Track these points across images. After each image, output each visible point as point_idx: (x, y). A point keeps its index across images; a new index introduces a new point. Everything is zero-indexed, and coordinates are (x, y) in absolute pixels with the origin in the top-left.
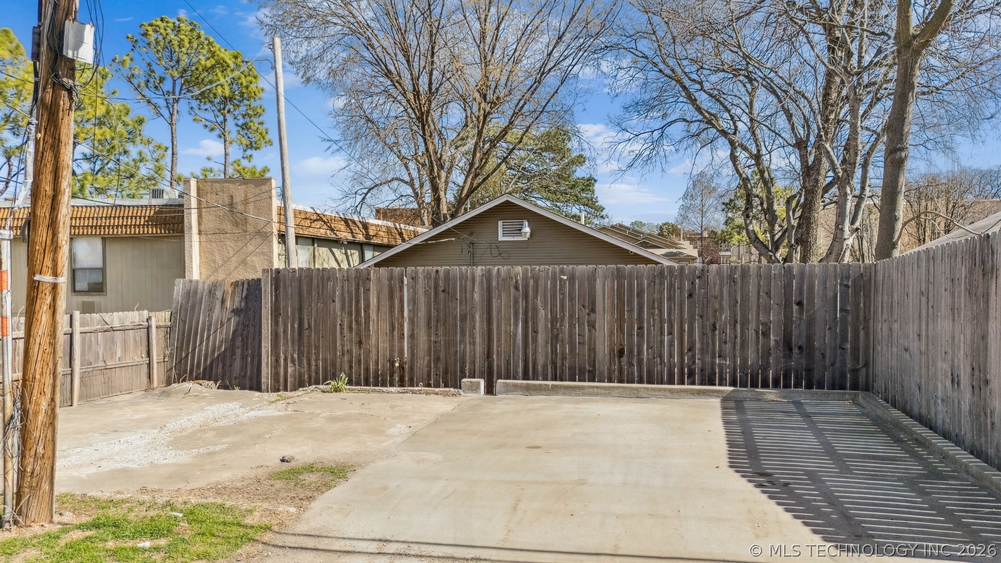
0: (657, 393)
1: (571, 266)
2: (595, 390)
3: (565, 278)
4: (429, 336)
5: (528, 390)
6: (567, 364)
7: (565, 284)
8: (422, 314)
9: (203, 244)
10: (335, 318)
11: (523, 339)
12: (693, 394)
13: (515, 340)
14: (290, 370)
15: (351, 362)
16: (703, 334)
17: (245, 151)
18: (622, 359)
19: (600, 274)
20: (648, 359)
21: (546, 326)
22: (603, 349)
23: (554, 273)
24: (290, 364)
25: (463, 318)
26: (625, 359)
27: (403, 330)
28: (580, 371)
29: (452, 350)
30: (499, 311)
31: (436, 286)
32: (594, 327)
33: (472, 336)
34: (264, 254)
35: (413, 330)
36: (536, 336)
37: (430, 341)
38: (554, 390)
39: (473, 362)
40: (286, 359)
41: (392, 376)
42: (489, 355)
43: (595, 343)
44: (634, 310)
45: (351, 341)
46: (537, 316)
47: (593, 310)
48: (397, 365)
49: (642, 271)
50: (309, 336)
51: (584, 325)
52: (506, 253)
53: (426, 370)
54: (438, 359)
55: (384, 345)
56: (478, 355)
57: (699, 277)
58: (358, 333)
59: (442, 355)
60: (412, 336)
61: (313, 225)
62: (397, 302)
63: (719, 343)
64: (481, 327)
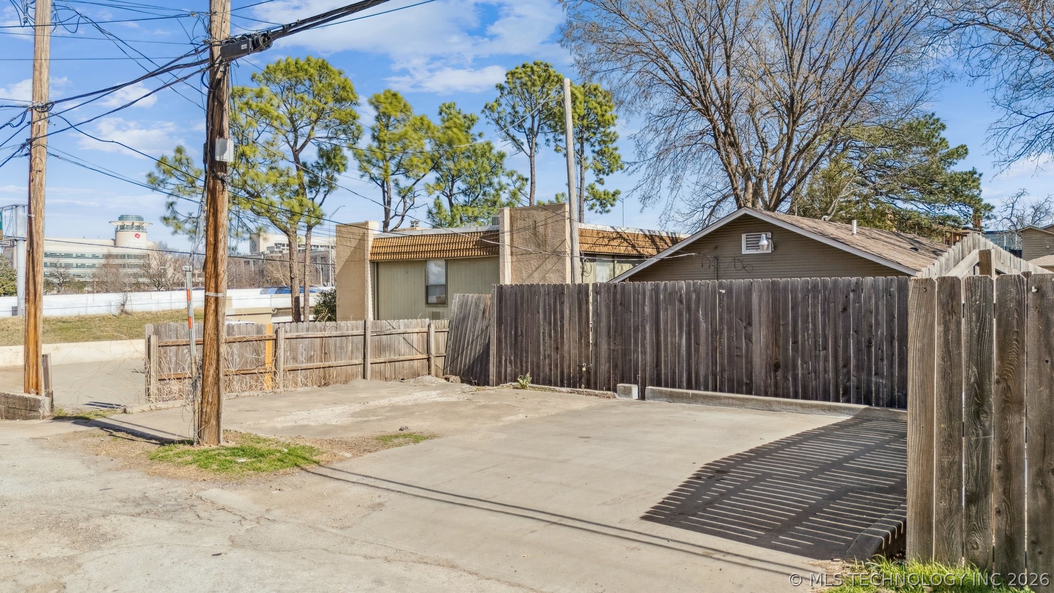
0: (788, 407)
1: (729, 280)
2: (731, 401)
3: (724, 291)
4: (609, 344)
5: (672, 397)
6: (726, 375)
7: (723, 297)
8: (604, 324)
9: (514, 264)
10: (539, 327)
11: (686, 350)
12: (824, 410)
13: (679, 351)
14: (509, 370)
15: (550, 365)
16: (858, 350)
17: (598, 175)
18: (777, 373)
19: (756, 288)
20: (803, 374)
21: (707, 339)
22: (759, 361)
23: (714, 287)
24: (508, 365)
25: (636, 330)
26: (780, 373)
27: (588, 338)
28: (738, 383)
29: (628, 358)
30: (666, 323)
31: (615, 300)
32: (751, 341)
33: (643, 346)
34: (559, 271)
35: (596, 339)
36: (699, 348)
37: (610, 349)
38: (694, 399)
39: (644, 370)
40: (506, 361)
41: (580, 379)
42: (658, 364)
43: (751, 356)
44: (788, 324)
45: (550, 347)
46: (699, 330)
47: (750, 324)
48: (584, 369)
49: (796, 284)
50: (522, 342)
51: (741, 338)
52: (748, 266)
53: (607, 375)
54: (616, 366)
55: (575, 352)
56: (648, 364)
57: (853, 291)
58: (556, 341)
59: (620, 364)
60: (596, 344)
61: (612, 243)
62: (584, 314)
63: (875, 360)
64: (651, 339)
